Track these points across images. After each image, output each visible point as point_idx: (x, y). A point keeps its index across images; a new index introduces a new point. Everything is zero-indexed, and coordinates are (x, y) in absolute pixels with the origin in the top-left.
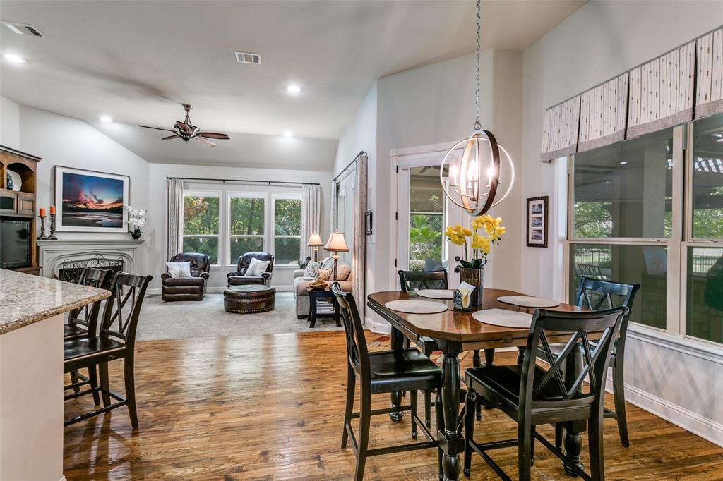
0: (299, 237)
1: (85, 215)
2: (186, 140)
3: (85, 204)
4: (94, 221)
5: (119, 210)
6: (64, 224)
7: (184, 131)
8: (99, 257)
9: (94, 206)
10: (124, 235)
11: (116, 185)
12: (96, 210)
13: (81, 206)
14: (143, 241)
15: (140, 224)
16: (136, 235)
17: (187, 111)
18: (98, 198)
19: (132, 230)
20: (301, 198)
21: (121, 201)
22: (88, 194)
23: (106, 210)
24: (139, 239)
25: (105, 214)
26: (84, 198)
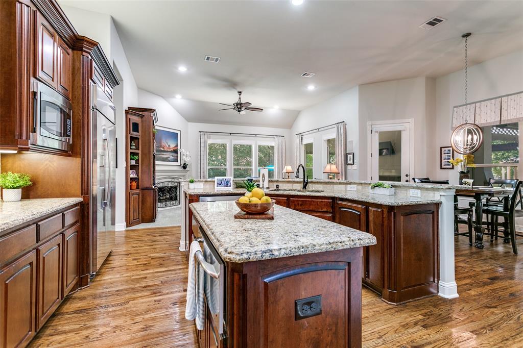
0: (273, 168)
1: (163, 155)
2: (239, 111)
3: (163, 148)
4: (167, 158)
5: (175, 151)
7: (239, 106)
9: (167, 149)
10: (178, 167)
11: (175, 136)
12: (168, 152)
13: (162, 149)
14: (188, 171)
15: (187, 160)
16: (185, 167)
17: (240, 95)
18: (168, 144)
19: (182, 163)
20: (273, 145)
21: (177, 146)
22: (164, 142)
23: (171, 152)
24: (187, 169)
25: (171, 154)
26: (163, 144)
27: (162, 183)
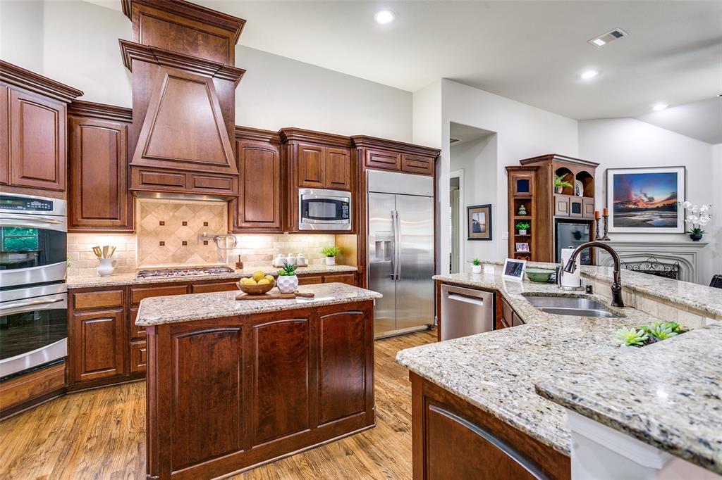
1: (635, 215)
3: (635, 204)
4: (645, 221)
5: (672, 207)
6: (616, 225)
8: (652, 260)
9: (645, 205)
10: (680, 237)
11: (669, 179)
12: (647, 209)
13: (630, 206)
14: (706, 244)
15: (702, 221)
16: (696, 236)
18: (648, 196)
19: (690, 229)
21: (674, 196)
22: (638, 193)
23: (658, 209)
24: (701, 241)
25: (656, 213)
26: (634, 198)
27: (625, 263)
